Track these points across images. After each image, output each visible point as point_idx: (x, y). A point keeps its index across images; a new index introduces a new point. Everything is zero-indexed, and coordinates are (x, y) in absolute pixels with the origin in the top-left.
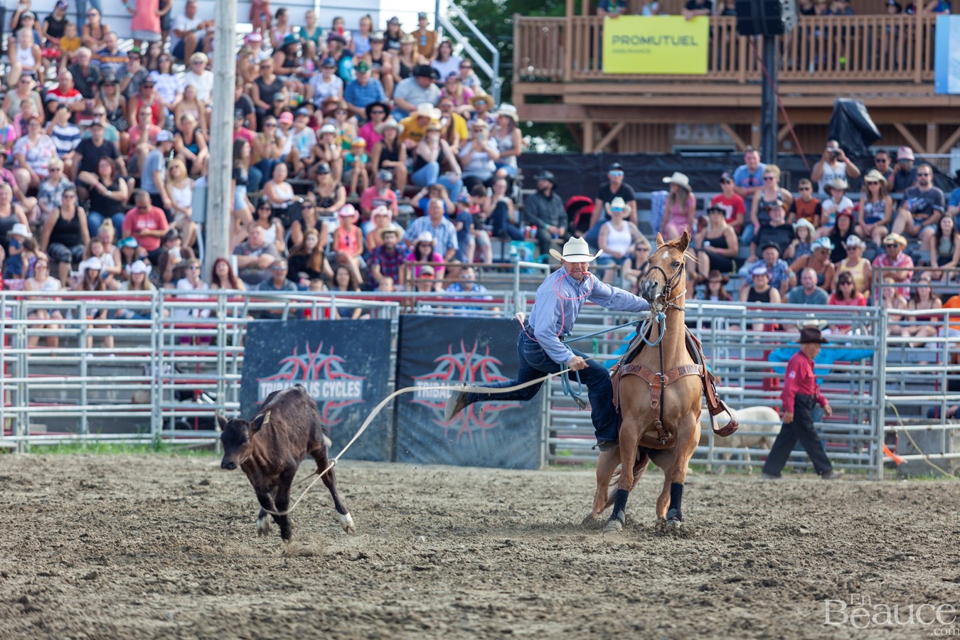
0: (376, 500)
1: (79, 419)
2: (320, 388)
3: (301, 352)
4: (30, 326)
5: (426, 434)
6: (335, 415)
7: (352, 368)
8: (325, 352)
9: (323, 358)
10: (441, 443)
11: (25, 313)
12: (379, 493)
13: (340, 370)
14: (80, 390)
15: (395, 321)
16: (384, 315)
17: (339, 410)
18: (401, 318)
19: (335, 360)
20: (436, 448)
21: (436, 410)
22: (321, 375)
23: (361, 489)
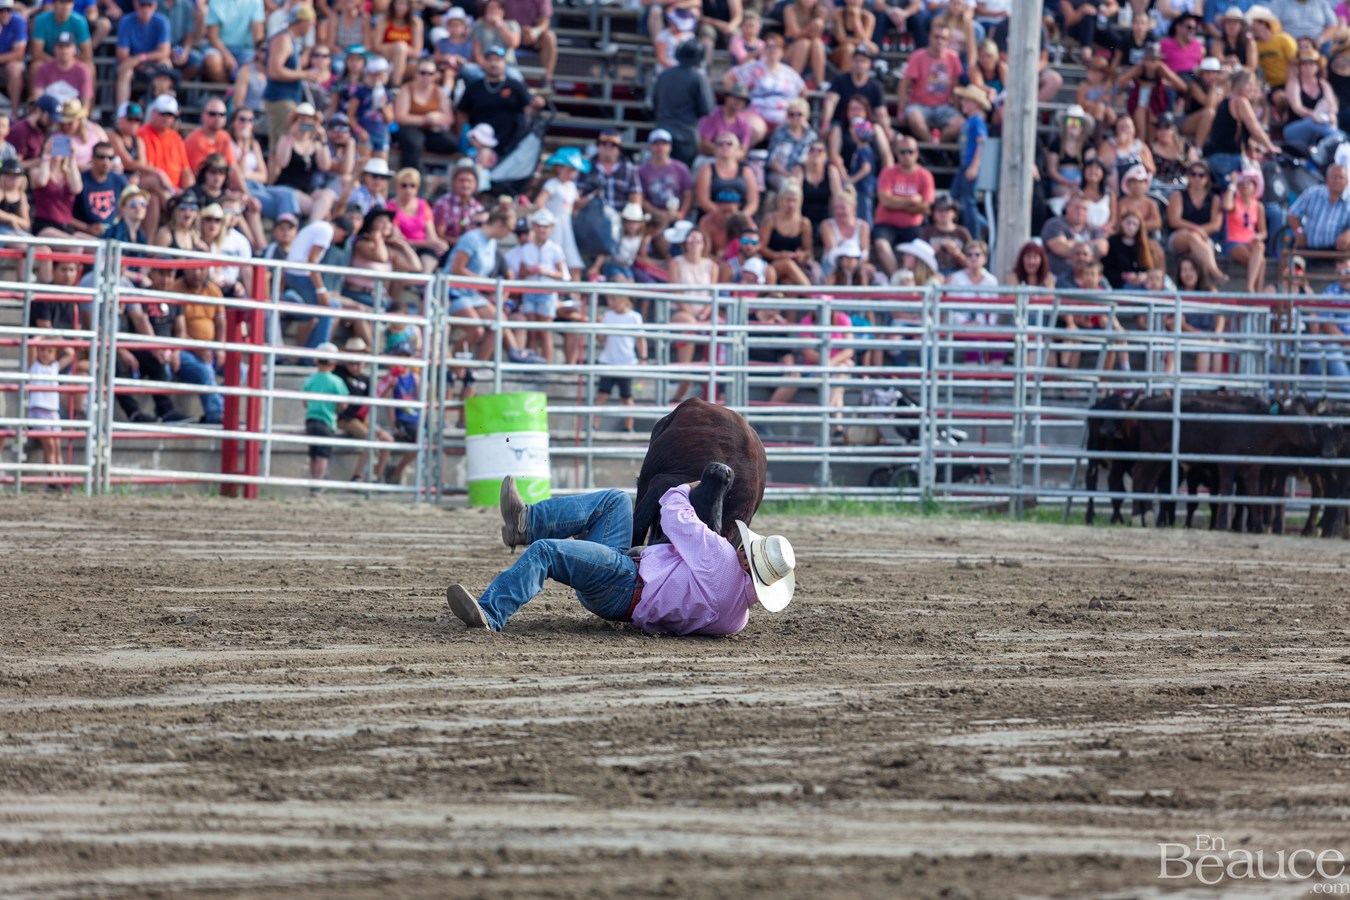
1: (817, 465)
4: (752, 334)
11: (745, 315)
14: (819, 425)
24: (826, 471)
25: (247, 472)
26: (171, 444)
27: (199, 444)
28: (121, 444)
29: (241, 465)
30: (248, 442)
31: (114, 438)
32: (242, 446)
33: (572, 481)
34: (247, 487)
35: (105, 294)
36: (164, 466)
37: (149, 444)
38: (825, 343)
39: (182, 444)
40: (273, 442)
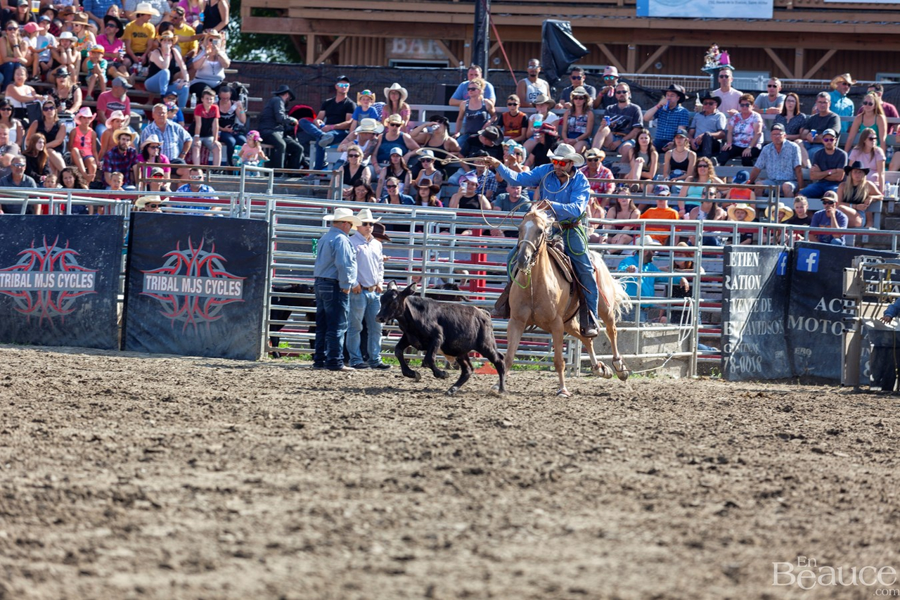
0: (107, 386)
2: (55, 279)
3: (39, 245)
5: (155, 325)
6: (68, 305)
7: (86, 261)
8: (61, 245)
9: (59, 250)
10: (166, 333)
12: (110, 379)
13: (74, 262)
15: (127, 217)
16: (117, 212)
17: (72, 300)
18: (132, 215)
19: (70, 254)
20: (162, 338)
21: (164, 302)
22: (56, 267)
23: (92, 375)
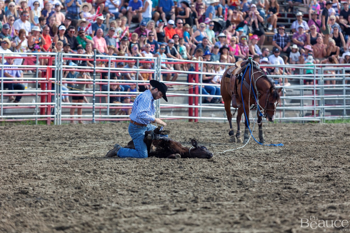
24: (345, 112)
25: (195, 116)
26: (175, 109)
27: (183, 109)
28: (163, 110)
29: (194, 114)
30: (195, 108)
31: (161, 108)
32: (194, 109)
33: (279, 116)
34: (195, 120)
35: (157, 71)
36: (174, 115)
37: (170, 109)
38: (344, 79)
39: (178, 109)
40: (202, 108)
